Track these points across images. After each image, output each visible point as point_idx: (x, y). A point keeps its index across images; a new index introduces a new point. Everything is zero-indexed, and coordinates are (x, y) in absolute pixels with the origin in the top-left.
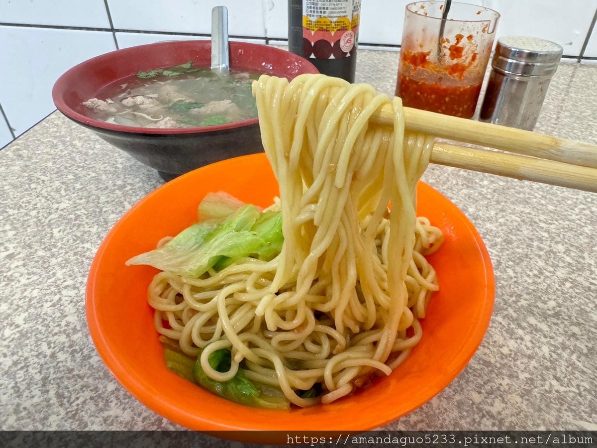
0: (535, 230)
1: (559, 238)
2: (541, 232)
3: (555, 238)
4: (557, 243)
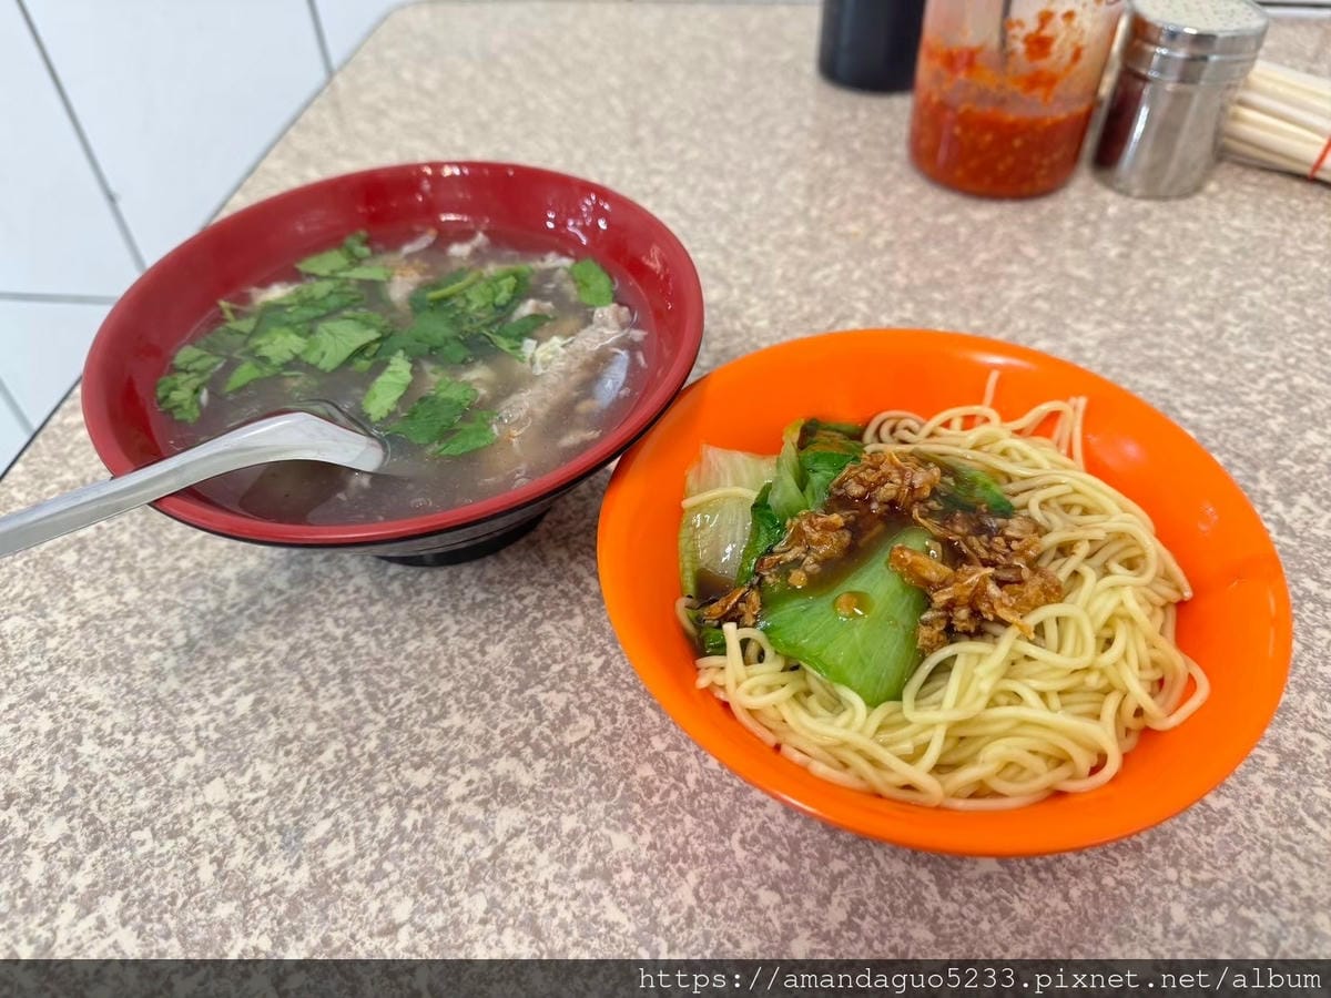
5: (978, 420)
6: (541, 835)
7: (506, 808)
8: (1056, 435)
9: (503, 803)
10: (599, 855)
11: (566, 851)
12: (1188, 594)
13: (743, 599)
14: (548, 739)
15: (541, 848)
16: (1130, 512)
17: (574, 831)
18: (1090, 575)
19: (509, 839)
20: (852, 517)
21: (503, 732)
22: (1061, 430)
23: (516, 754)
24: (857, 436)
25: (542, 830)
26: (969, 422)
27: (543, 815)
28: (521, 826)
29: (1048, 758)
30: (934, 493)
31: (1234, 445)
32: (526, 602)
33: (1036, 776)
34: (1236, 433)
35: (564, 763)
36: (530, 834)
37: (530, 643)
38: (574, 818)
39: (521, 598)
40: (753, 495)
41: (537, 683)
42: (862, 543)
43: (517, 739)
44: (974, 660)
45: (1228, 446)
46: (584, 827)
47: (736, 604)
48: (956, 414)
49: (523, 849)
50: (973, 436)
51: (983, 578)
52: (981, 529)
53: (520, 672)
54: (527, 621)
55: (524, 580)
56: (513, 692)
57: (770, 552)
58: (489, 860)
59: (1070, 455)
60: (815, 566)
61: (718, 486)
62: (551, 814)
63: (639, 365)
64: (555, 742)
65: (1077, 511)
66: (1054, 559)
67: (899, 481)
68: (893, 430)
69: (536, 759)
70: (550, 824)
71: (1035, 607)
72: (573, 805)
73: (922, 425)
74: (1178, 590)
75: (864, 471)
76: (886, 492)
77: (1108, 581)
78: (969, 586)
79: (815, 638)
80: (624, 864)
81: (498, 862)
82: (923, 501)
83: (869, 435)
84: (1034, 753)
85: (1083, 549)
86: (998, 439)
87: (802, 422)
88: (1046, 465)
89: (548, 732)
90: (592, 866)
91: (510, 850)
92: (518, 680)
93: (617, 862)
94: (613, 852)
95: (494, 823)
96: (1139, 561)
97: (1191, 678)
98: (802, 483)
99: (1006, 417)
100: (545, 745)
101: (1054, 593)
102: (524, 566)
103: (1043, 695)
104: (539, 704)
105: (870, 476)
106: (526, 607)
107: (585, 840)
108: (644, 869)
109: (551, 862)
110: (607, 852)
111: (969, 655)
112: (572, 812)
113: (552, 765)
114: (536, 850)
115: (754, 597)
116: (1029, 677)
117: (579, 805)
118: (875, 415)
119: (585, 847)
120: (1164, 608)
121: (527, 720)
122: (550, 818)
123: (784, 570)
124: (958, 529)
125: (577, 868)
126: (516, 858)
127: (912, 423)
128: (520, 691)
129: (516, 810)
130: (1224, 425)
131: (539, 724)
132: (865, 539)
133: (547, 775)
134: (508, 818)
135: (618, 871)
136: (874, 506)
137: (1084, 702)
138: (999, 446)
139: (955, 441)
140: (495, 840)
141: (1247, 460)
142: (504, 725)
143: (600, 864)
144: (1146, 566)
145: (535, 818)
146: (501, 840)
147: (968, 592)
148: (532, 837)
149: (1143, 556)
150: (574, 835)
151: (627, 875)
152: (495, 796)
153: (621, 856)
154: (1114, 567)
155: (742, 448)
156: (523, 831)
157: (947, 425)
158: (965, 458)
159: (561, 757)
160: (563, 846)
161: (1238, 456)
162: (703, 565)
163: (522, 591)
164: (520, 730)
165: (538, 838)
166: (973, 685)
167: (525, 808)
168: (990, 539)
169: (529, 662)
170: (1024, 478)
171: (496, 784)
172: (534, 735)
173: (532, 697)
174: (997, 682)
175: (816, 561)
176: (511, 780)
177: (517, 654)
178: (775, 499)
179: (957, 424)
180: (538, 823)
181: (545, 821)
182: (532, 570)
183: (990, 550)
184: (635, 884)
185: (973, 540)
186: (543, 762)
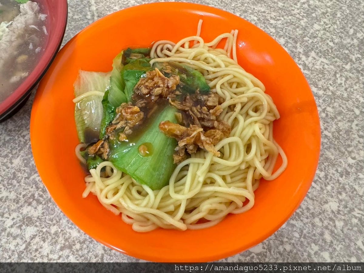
0: (266, 27)
1: (282, 32)
2: (270, 28)
3: (279, 32)
4: (280, 36)
5: (195, 42)
6: (43, 236)
7: (29, 227)
8: (226, 48)
9: (27, 225)
10: (66, 240)
11: (54, 241)
12: (278, 117)
13: (102, 146)
14: (41, 196)
15: (44, 241)
16: (258, 87)
17: (56, 232)
18: (241, 119)
19: (32, 240)
20: (144, 105)
21: (24, 196)
22: (227, 45)
23: (30, 204)
24: (147, 54)
25: (44, 234)
26: (192, 44)
27: (43, 228)
28: (35, 234)
29: (226, 204)
30: (178, 86)
31: (289, 34)
32: (26, 138)
33: (222, 211)
34: (289, 28)
35: (49, 205)
36: (39, 236)
37: (30, 156)
38: (55, 227)
39: (24, 137)
40: (102, 94)
41: (35, 173)
42: (149, 116)
43: (29, 198)
44: (196, 166)
45: (287, 34)
46: (60, 230)
47: (100, 148)
48: (186, 40)
49: (37, 243)
50: (193, 52)
51: (199, 133)
52: (198, 102)
53: (27, 170)
54: (28, 146)
55: (24, 129)
56: (26, 178)
57: (111, 124)
58: (25, 249)
59: (232, 57)
60: (130, 131)
61: (87, 91)
62: (46, 227)
63: (44, 33)
64: (45, 197)
65: (235, 86)
66: (227, 113)
67: (162, 85)
68: (162, 50)
69: (38, 205)
70: (46, 231)
71: (221, 140)
72: (54, 222)
73: (173, 46)
74: (274, 116)
75: (147, 81)
76: (157, 91)
77: (249, 120)
78: (193, 137)
79: (131, 166)
80: (76, 242)
81: (28, 250)
82: (173, 92)
83: (152, 54)
84: (220, 203)
85: (238, 107)
86: (203, 53)
87: (122, 53)
88: (223, 65)
89: (41, 193)
90: (64, 244)
91: (32, 244)
92: (27, 172)
93: (74, 241)
94: (72, 238)
95: (24, 234)
96: (260, 107)
97: (279, 155)
98: (123, 87)
99: (207, 41)
100: (41, 198)
101: (227, 132)
102: (24, 122)
103: (224, 178)
104: (37, 182)
105: (150, 84)
106: (26, 140)
107: (61, 235)
108: (84, 242)
109: (49, 246)
110: (69, 238)
111: (194, 164)
112: (54, 225)
113: (44, 206)
114: (42, 242)
115: (106, 145)
116: (218, 170)
117: (57, 221)
118: (154, 43)
119: (61, 237)
120: (269, 125)
121: (32, 190)
122: (46, 228)
123: (118, 132)
124: (188, 104)
125: (58, 247)
126: (35, 247)
127: (169, 46)
128: (28, 178)
129: (32, 227)
130: (285, 25)
131: (38, 191)
132: (150, 114)
133: (43, 211)
134: (30, 231)
135: (74, 245)
136: (153, 98)
137: (240, 174)
138: (203, 57)
139: (186, 55)
140: (26, 241)
141: (293, 39)
142: (24, 193)
143: (67, 243)
144: (263, 110)
145: (41, 229)
146: (28, 241)
147: (193, 140)
148: (40, 237)
149: (262, 105)
150: (56, 233)
151: (78, 246)
152: (24, 223)
153: (75, 239)
154: (251, 113)
155: (97, 71)
156: (36, 235)
157: (183, 46)
158: (190, 64)
159: (48, 203)
160: (52, 239)
161: (290, 38)
162: (87, 126)
163: (24, 133)
164: (30, 194)
165: (42, 237)
166: (196, 179)
167: (36, 226)
168: (201, 108)
169: (30, 165)
170: (214, 73)
171: (24, 219)
172: (36, 196)
173: (34, 179)
174: (206, 174)
175: (130, 128)
176: (29, 215)
177: (25, 161)
178: (111, 98)
179: (187, 45)
180: (42, 231)
181: (44, 230)
182: (27, 123)
183: (201, 113)
184: (81, 249)
185: (194, 109)
186: (41, 206)
